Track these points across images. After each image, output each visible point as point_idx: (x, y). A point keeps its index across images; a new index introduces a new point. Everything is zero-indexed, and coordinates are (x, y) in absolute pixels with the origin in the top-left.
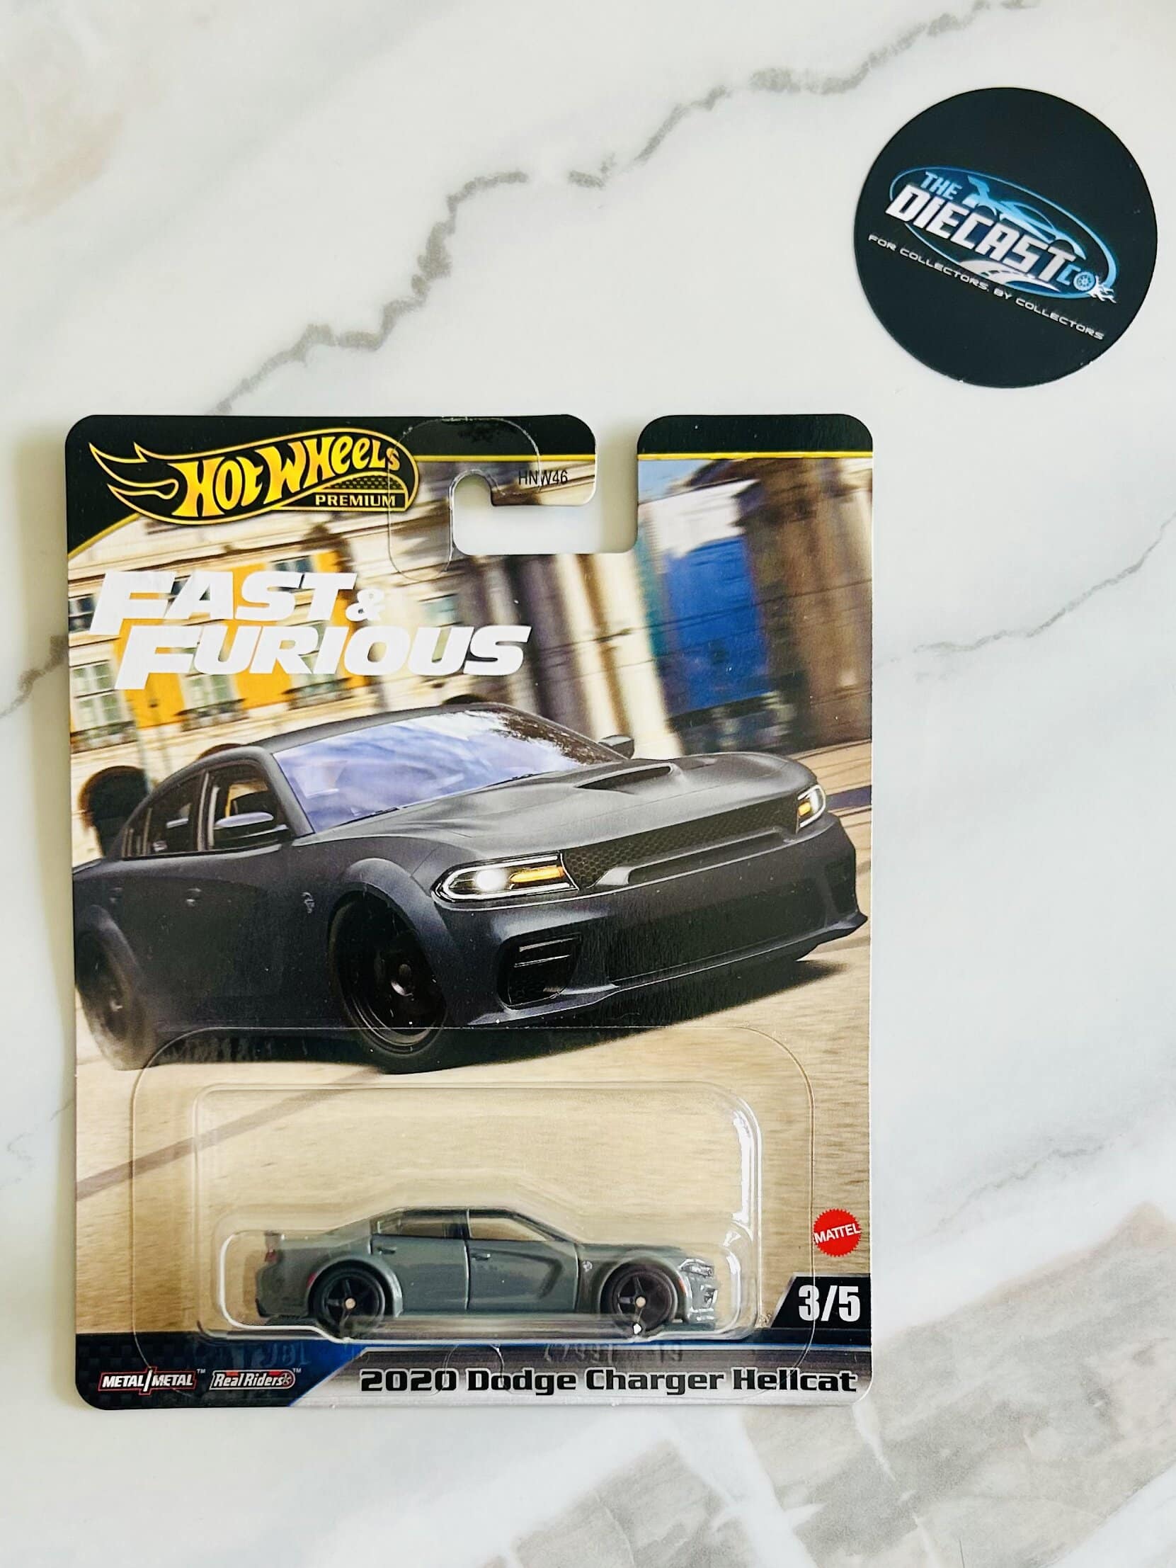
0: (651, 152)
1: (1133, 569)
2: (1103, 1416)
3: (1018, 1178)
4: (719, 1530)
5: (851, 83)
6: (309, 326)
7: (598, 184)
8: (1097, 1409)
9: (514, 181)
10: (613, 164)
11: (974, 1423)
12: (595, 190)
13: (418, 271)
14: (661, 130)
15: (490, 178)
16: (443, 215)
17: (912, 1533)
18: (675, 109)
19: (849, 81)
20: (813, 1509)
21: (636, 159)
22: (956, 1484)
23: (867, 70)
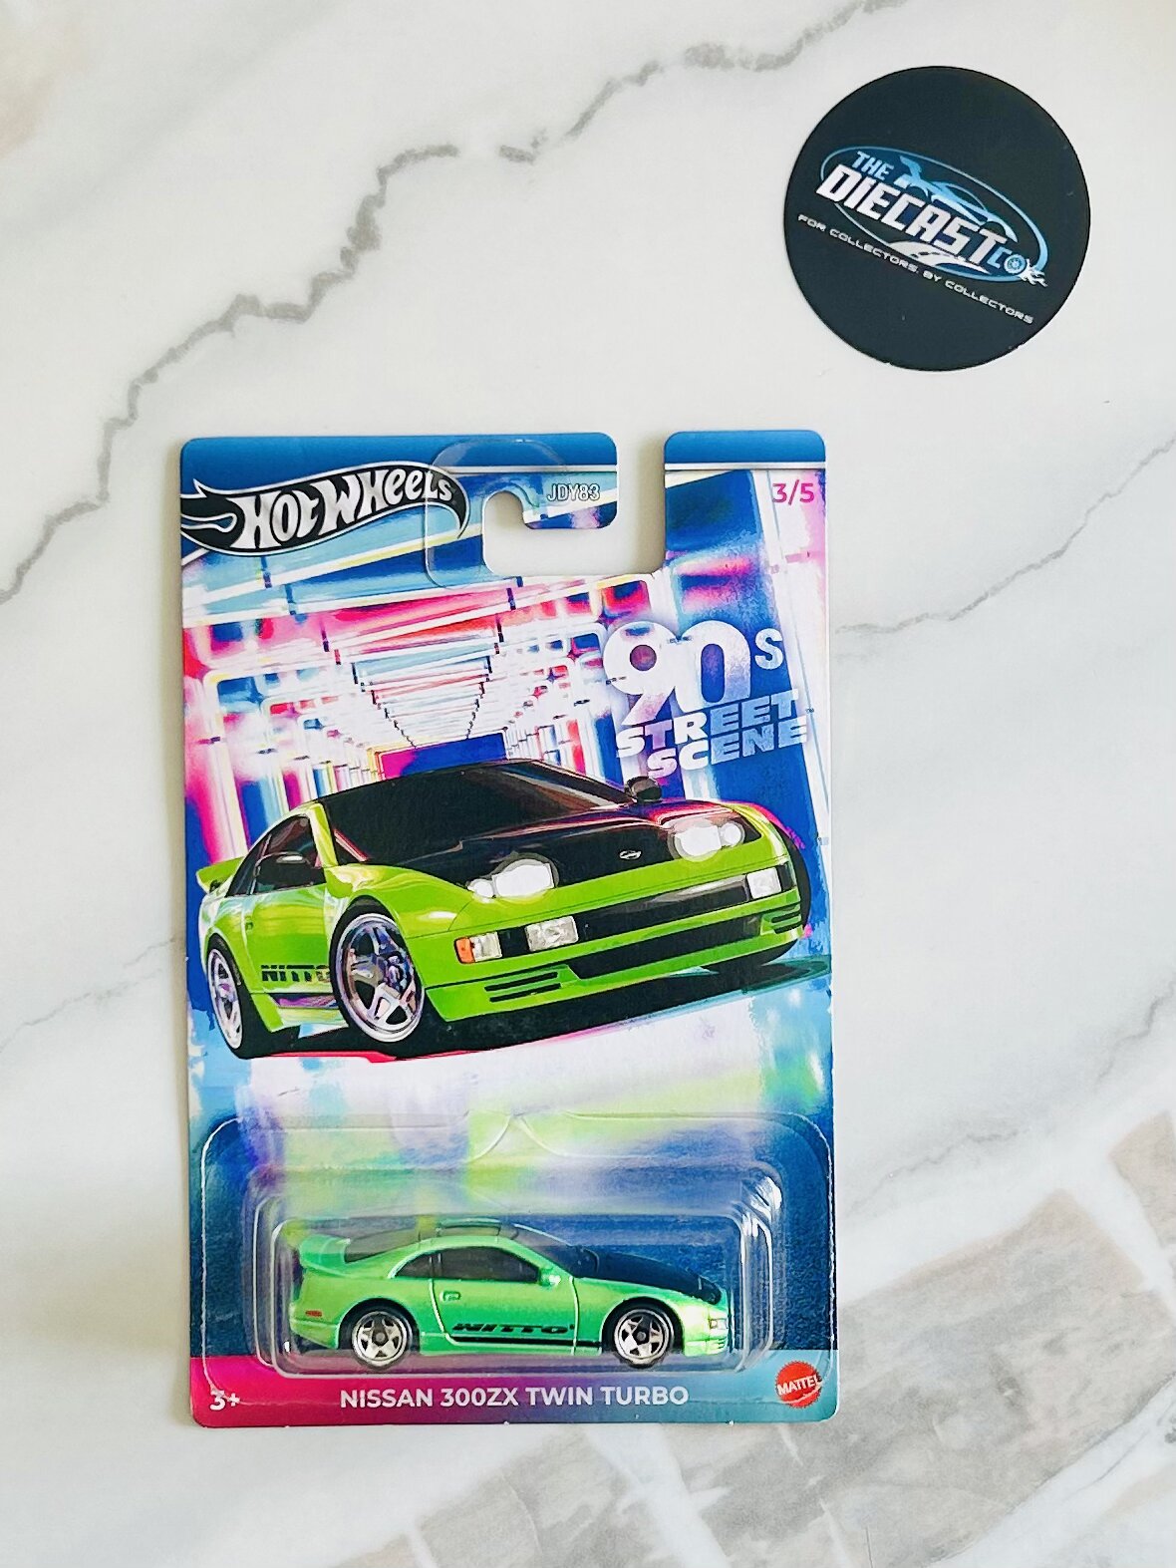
0: (582, 127)
1: (1058, 554)
2: (1013, 1404)
3: (931, 1162)
4: (625, 1512)
5: (784, 60)
6: (237, 296)
7: (529, 159)
8: (1008, 1398)
9: (446, 154)
10: (545, 139)
11: (883, 1409)
12: (526, 166)
13: (347, 243)
14: (593, 106)
15: (422, 151)
17: (819, 1519)
18: (609, 83)
19: (782, 58)
20: (720, 1492)
21: (568, 133)
22: (863, 1470)
23: (802, 46)
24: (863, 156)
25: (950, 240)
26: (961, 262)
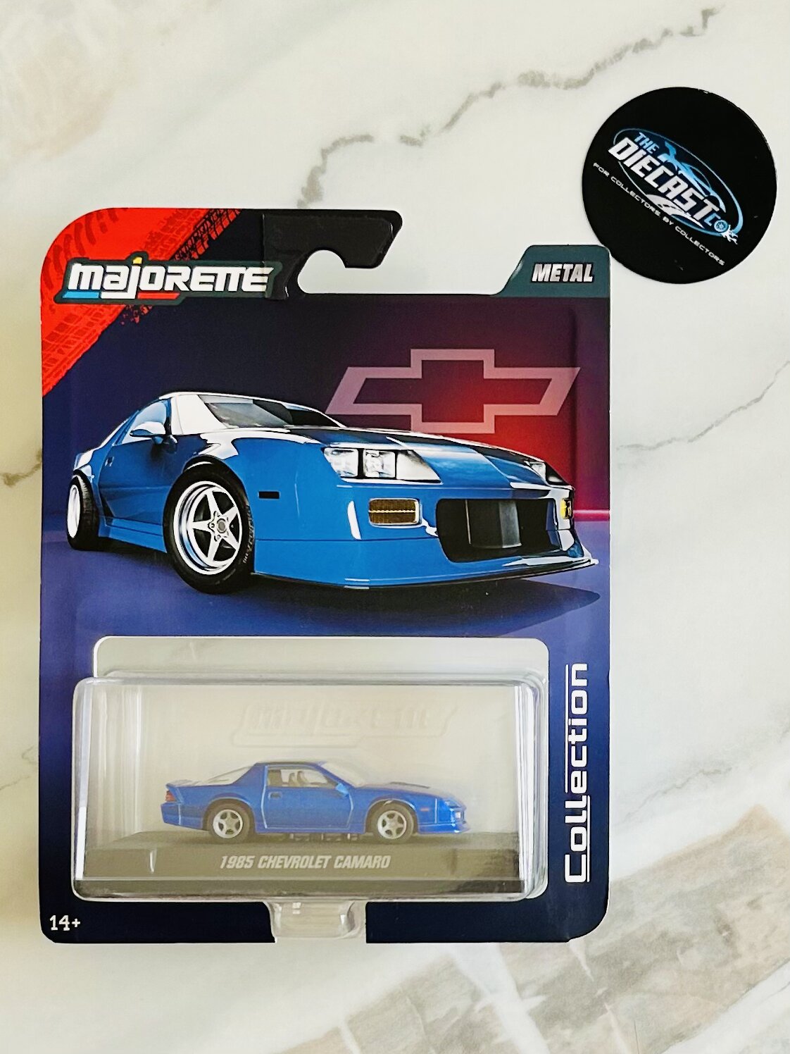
0: (452, 125)
1: (757, 400)
2: (728, 941)
3: (677, 788)
4: (480, 1011)
5: (583, 82)
7: (419, 144)
8: (724, 937)
9: (365, 140)
10: (429, 131)
11: (645, 945)
12: (416, 148)
14: (459, 110)
15: (350, 138)
16: (319, 162)
17: (604, 1016)
18: (469, 97)
19: (580, 81)
20: (539, 1000)
21: (443, 128)
22: (633, 984)
23: (593, 74)
24: (642, 135)
25: (684, 201)
26: (688, 216)
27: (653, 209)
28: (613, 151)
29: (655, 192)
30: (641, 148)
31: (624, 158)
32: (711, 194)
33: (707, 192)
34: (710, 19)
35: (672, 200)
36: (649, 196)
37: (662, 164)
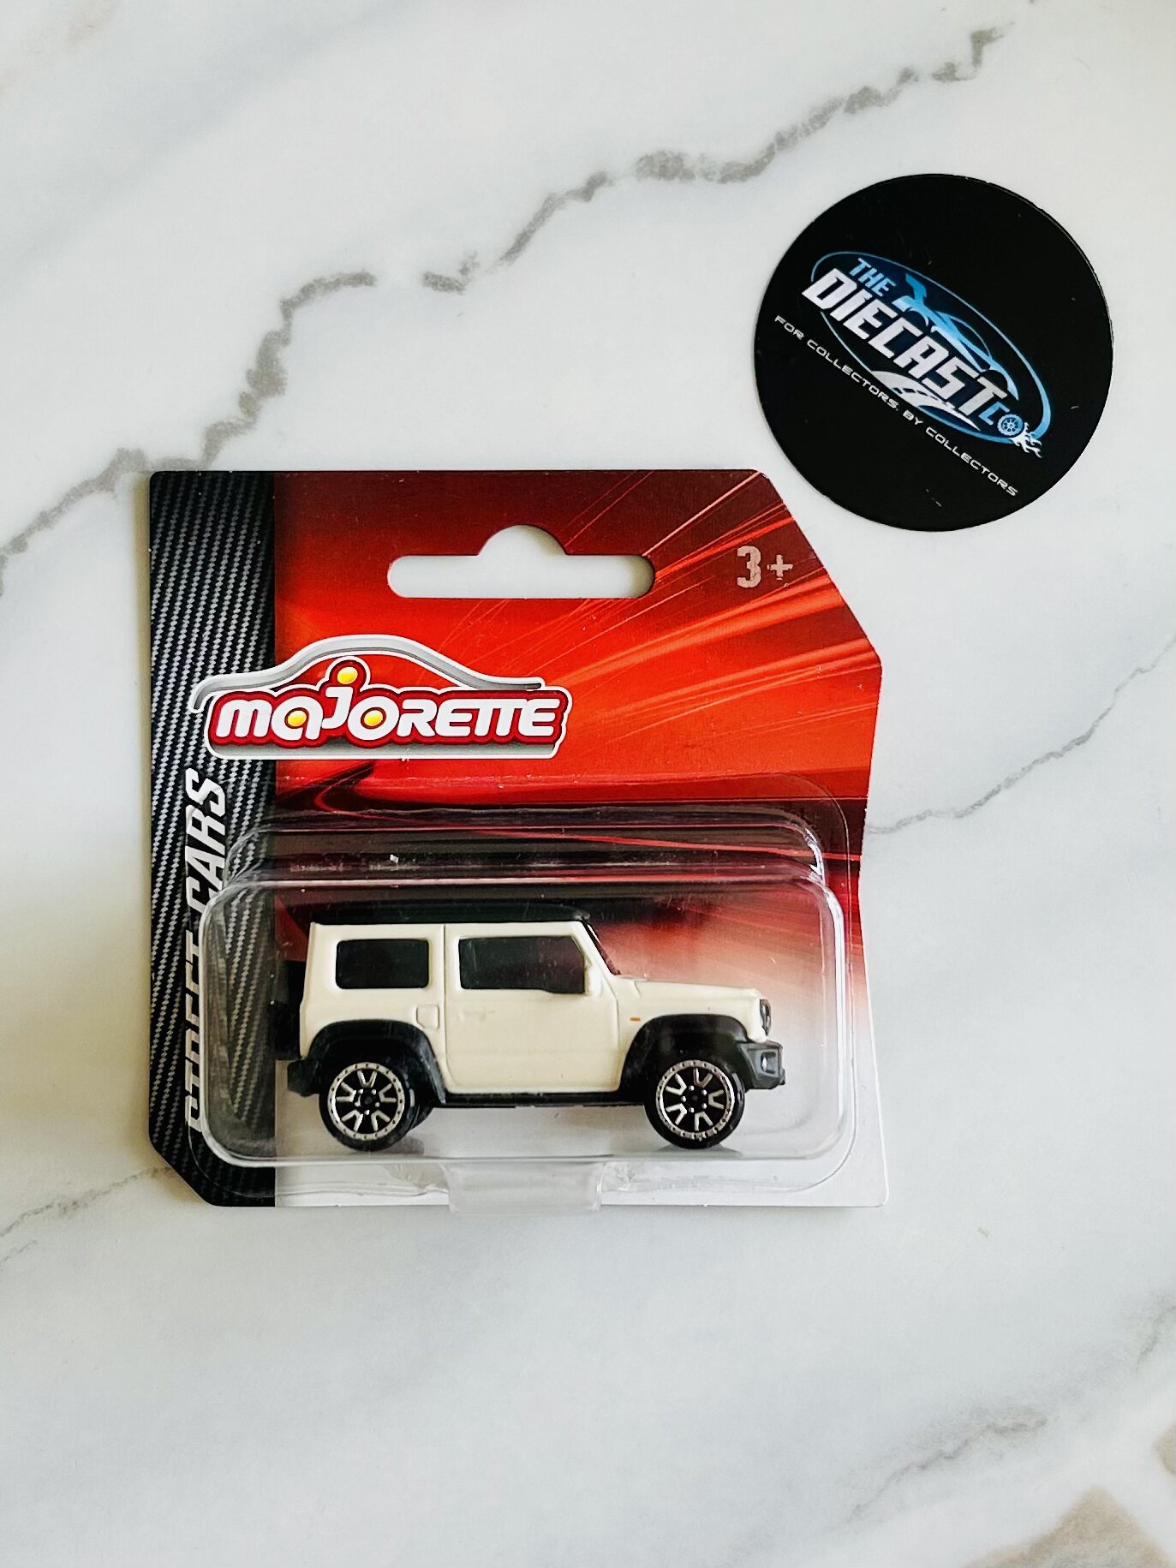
0: (518, 251)
1: (1083, 740)
3: (946, 1458)
5: (753, 169)
6: (119, 450)
7: (457, 288)
9: (360, 283)
10: (475, 265)
12: (454, 297)
13: (246, 388)
14: (531, 224)
15: (333, 280)
16: (275, 322)
18: (549, 199)
19: (751, 166)
21: (501, 259)
23: (774, 153)
24: (864, 264)
25: (942, 382)
26: (949, 408)
27: (885, 397)
28: (811, 293)
29: (890, 366)
30: (861, 286)
31: (830, 306)
32: (991, 368)
33: (984, 364)
34: (989, 52)
35: (920, 380)
36: (876, 374)
37: (901, 314)
